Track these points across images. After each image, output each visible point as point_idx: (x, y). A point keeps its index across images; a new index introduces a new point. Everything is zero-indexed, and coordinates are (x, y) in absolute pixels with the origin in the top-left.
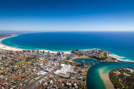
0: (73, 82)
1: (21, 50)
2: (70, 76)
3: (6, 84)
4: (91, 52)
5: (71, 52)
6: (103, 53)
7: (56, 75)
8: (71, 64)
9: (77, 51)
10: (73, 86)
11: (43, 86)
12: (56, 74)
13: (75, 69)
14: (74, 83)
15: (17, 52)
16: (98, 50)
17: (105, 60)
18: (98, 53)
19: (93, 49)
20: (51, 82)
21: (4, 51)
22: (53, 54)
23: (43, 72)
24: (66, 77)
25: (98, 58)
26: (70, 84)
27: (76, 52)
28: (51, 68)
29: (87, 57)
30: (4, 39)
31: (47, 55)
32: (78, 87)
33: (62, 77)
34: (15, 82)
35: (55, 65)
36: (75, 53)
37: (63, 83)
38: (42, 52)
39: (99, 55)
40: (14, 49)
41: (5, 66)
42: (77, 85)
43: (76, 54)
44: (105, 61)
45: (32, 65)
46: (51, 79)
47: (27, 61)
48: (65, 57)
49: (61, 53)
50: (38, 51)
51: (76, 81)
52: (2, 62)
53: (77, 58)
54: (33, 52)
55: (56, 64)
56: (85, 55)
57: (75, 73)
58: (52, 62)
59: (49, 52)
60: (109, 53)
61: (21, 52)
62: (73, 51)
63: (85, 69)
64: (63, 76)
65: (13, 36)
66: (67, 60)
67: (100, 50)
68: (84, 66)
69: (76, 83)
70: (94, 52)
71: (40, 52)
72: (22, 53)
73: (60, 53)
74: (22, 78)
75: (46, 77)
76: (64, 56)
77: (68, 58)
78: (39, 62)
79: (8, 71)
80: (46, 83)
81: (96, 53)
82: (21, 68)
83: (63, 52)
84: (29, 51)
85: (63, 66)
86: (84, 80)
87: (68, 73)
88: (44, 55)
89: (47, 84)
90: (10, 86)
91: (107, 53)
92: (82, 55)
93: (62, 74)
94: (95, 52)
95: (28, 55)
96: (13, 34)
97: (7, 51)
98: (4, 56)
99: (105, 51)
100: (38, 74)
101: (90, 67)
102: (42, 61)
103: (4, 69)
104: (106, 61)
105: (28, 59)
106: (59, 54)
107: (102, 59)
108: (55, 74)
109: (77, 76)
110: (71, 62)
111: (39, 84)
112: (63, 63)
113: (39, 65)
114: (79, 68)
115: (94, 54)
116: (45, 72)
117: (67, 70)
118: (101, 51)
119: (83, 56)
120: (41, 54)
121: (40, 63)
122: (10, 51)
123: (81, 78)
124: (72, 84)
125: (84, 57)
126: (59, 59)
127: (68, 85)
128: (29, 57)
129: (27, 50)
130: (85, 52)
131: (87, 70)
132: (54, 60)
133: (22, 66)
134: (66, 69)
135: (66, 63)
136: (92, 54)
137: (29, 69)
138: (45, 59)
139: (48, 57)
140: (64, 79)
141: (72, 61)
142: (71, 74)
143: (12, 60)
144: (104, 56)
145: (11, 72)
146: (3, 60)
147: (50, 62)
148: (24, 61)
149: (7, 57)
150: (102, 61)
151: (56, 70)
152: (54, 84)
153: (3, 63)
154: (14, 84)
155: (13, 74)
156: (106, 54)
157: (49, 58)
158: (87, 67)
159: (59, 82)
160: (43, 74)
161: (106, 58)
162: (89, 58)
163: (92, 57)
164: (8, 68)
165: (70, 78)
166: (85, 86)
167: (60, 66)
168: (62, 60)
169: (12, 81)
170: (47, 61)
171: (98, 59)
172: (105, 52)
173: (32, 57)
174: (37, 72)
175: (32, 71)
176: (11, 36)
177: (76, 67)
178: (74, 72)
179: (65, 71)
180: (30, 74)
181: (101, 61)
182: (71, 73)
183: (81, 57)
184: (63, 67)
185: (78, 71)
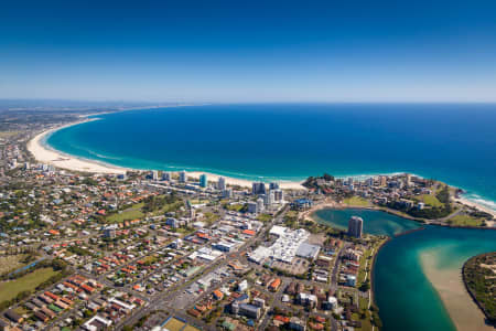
0: (322, 290)
1: (122, 171)
2: (310, 270)
3: (90, 284)
4: (383, 186)
5: (303, 185)
6: (433, 191)
7: (258, 263)
8: (307, 225)
9: (328, 178)
10: (325, 306)
11: (215, 297)
12: (257, 260)
13: (326, 247)
14: (328, 294)
15: (107, 177)
16: (413, 180)
17: (445, 219)
18: (416, 191)
19: (390, 176)
20: (244, 285)
21: (63, 172)
22: (237, 188)
23: (208, 250)
24: (296, 272)
25: (415, 208)
26: (313, 298)
27: (321, 183)
28: (236, 237)
29: (367, 205)
30: (54, 129)
31: (213, 190)
32: (341, 309)
33: (280, 273)
34: (120, 281)
35: (250, 227)
36: (318, 187)
37: (285, 292)
38: (197, 180)
39: (419, 198)
40: (97, 168)
41: (77, 226)
42: (339, 302)
43: (324, 193)
44: (443, 221)
45: (167, 223)
46: (240, 276)
47: (146, 210)
48: (284, 202)
49: (267, 186)
50: (182, 175)
51: (334, 287)
52: (63, 212)
53: (330, 205)
54: (165, 178)
55: (253, 225)
56: (361, 195)
57: (327, 262)
58: (238, 219)
59: (221, 181)
60: (460, 191)
61: (120, 177)
62: (310, 180)
63: (364, 248)
64: (283, 267)
65: (84, 119)
66: (292, 214)
67: (421, 178)
68: (359, 235)
69: (335, 296)
70: (397, 185)
71: (190, 179)
72: (125, 183)
73: (262, 185)
74: (141, 266)
75: (222, 270)
76: (278, 196)
77: (296, 207)
78: (189, 215)
79: (91, 241)
80: (226, 291)
81: (405, 188)
82: (133, 233)
83: (274, 182)
84: (150, 177)
85: (277, 233)
86: (363, 288)
87: (303, 260)
88: (204, 189)
89: (229, 294)
90: (105, 289)
91: (451, 193)
92: (349, 195)
93: (280, 260)
94: (402, 185)
95: (146, 187)
96: (83, 112)
97: (74, 173)
98: (67, 190)
99: (444, 184)
100: (193, 256)
101: (383, 242)
102: (199, 211)
103: (75, 236)
104: (449, 222)
105: (150, 205)
106: (259, 190)
107: (432, 213)
108: (253, 261)
109: (335, 272)
110: (307, 219)
111: (202, 289)
112: (277, 224)
113: (189, 225)
114: (342, 244)
115: (396, 192)
116: (219, 253)
117: (295, 249)
118: (423, 184)
119: (351, 201)
120: (194, 189)
121: (195, 220)
122: (83, 174)
123: (353, 278)
124: (320, 299)
125: (355, 202)
126: (263, 208)
127: (307, 300)
128: (151, 197)
129: (141, 171)
130: (358, 185)
131: (373, 251)
132: (242, 211)
133: (134, 226)
134: (291, 246)
135: (289, 223)
136: (390, 191)
137: (159, 239)
138: (208, 205)
139: (220, 198)
140: (287, 281)
141: (311, 216)
142: (314, 264)
143: (96, 204)
144: (438, 204)
145: (101, 246)
146: (66, 202)
147: (228, 217)
148: (137, 211)
149: (79, 195)
150: (432, 221)
151: (254, 247)
152: (253, 294)
153: (69, 213)
154: (117, 285)
155: (107, 254)
156: (448, 195)
157: (223, 201)
158: (373, 242)
159: (272, 289)
160: (212, 258)
161: (448, 210)
162: (377, 208)
163: (388, 205)
164: (88, 233)
165: (310, 279)
166: (372, 309)
167: (267, 233)
168: (275, 213)
169: (110, 276)
170: (216, 212)
171: (414, 212)
172: (441, 189)
173: (163, 197)
174: (189, 250)
175: (170, 246)
176: (76, 119)
177: (330, 241)
178: (323, 257)
179: (288, 252)
180: (167, 256)
181: (428, 222)
182: (310, 259)
183: (344, 204)
184: (278, 236)
185: (336, 254)
